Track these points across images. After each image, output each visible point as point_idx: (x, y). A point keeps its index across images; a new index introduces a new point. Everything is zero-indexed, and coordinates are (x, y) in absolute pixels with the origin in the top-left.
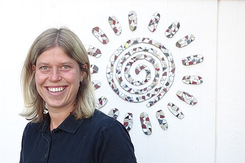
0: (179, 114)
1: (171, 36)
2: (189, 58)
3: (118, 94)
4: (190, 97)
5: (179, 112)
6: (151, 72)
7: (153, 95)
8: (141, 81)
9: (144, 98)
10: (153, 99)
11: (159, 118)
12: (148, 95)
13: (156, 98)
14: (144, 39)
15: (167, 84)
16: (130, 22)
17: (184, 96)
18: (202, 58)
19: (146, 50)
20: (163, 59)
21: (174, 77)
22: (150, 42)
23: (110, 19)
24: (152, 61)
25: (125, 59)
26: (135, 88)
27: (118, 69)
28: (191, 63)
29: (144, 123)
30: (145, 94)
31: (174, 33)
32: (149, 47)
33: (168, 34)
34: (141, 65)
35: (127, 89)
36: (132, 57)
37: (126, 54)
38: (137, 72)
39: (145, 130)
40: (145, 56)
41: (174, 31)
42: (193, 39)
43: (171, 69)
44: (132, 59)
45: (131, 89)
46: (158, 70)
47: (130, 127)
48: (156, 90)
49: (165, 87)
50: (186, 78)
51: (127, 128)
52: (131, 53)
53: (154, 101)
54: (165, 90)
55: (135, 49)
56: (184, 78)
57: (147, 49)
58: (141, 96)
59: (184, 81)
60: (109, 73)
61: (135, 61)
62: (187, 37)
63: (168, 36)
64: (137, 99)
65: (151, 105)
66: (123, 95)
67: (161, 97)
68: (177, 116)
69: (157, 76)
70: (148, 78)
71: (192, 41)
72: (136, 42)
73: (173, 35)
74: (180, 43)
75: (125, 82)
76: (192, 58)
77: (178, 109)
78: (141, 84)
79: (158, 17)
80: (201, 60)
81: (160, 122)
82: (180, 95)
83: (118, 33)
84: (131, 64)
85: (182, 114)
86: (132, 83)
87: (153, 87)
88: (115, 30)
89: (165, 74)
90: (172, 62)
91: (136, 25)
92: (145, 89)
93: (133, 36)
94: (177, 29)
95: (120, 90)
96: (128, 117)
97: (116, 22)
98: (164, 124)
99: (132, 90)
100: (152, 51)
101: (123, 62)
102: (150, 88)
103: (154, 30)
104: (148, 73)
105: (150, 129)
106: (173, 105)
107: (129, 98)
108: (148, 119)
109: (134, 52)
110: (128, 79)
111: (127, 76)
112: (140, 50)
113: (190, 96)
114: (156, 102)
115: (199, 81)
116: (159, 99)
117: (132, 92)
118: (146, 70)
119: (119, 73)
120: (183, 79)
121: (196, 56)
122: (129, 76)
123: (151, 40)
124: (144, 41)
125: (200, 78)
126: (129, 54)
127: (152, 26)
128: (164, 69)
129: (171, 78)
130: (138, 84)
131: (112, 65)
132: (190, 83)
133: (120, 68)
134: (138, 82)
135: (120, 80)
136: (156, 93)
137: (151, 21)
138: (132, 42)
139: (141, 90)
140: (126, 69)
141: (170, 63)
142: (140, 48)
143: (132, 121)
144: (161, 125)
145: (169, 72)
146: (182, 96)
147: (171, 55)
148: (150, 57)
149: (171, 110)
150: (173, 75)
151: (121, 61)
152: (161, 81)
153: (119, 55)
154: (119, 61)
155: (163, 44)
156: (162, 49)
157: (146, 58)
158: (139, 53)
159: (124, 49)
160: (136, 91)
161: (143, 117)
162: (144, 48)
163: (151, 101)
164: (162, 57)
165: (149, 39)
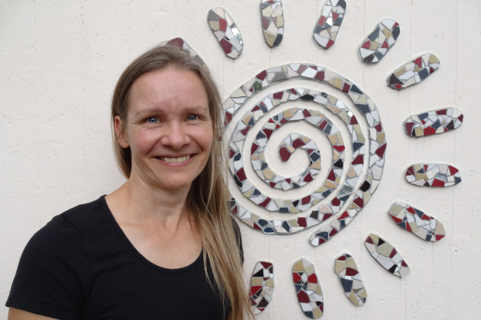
0: (395, 266)
1: (375, 59)
2: (423, 117)
3: (235, 212)
4: (427, 222)
5: (396, 260)
6: (321, 154)
7: (327, 216)
8: (295, 180)
9: (302, 222)
10: (326, 226)
11: (343, 274)
12: (315, 215)
13: (333, 222)
14: (303, 68)
15: (365, 187)
16: (265, 23)
17: (410, 219)
18: (461, 118)
19: (308, 98)
20: (354, 121)
21: (382, 167)
22: (320, 77)
23: (212, 16)
24: (324, 127)
25: (252, 123)
26: (280, 197)
27: (235, 148)
28: (430, 131)
30: (306, 212)
31: (382, 51)
32: (315, 89)
33: (366, 53)
34: (294, 138)
35: (259, 200)
36: (271, 115)
37: (256, 108)
38: (285, 155)
39: (307, 307)
40: (306, 113)
41: (385, 45)
42: (434, 66)
43: (375, 146)
44: (271, 121)
45: (268, 200)
46: (341, 149)
47: (267, 298)
48: (336, 202)
49: (360, 194)
50: (416, 170)
51: (258, 301)
52: (269, 106)
53: (329, 230)
54: (360, 202)
55: (278, 96)
56: (410, 171)
57: (311, 93)
58: (295, 217)
59: (411, 178)
61: (278, 127)
62: (418, 62)
63: (368, 60)
64: (285, 225)
65: (321, 242)
66: (248, 216)
67: (347, 220)
68: (392, 270)
69: (339, 164)
70: (313, 172)
71: (432, 71)
72: (281, 77)
73: (380, 56)
74: (401, 78)
75: (252, 181)
76: (433, 118)
77: (394, 253)
78: (296, 186)
79: (340, 10)
80: (457, 123)
81: (347, 286)
82: (400, 216)
83: (233, 54)
84: (268, 133)
85: (404, 264)
86: (272, 185)
87: (326, 194)
88: (226, 46)
89: (359, 160)
90: (379, 128)
91: (280, 31)
92: (306, 200)
93: (273, 61)
94: (391, 41)
95: (241, 202)
96: (260, 274)
97: (229, 23)
98: (356, 291)
99: (271, 203)
100: (323, 101)
101: (248, 129)
102: (319, 196)
103: (331, 43)
104: (314, 156)
105: (318, 303)
106: (381, 242)
107: (263, 222)
108: (313, 279)
109: (277, 101)
110: (260, 173)
111: (257, 165)
112: (293, 97)
113: (425, 217)
114: (334, 232)
115: (451, 179)
116: (343, 225)
117: (271, 206)
118: (309, 151)
119: (238, 157)
120: (408, 174)
121: (442, 112)
122: (264, 166)
123: (319, 69)
124: (303, 74)
125: (453, 170)
126: (261, 107)
127: (324, 33)
128: (356, 146)
129: (376, 170)
130: (287, 186)
132: (427, 185)
133: (240, 144)
134: (288, 181)
135: (240, 177)
136: (335, 209)
137: (323, 19)
138: (270, 76)
139: (296, 203)
140: (255, 148)
141: (374, 131)
142: (293, 91)
143: (272, 282)
144: (348, 294)
145: (370, 154)
146: (405, 218)
147: (376, 109)
148: (319, 114)
149: (375, 255)
150: (380, 163)
151: (243, 126)
152: (348, 177)
153: (236, 112)
154: (236, 128)
155: (353, 81)
156: (350, 93)
157: (308, 119)
158: (290, 106)
159: (249, 94)
160: (282, 205)
161: (301, 274)
162: (302, 92)
163: (323, 230)
164: (350, 114)
165: (315, 68)
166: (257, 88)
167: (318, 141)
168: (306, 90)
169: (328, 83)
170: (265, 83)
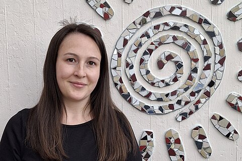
0: (230, 133)
1: (219, 2)
3: (130, 101)
5: (231, 129)
6: (184, 64)
7: (187, 103)
8: (167, 81)
9: (171, 107)
10: (186, 109)
11: (197, 139)
12: (179, 102)
13: (191, 107)
14: (173, 9)
15: (211, 84)
17: (240, 104)
19: (176, 28)
20: (205, 42)
21: (223, 71)
22: (184, 14)
24: (186, 47)
25: (140, 45)
26: (157, 92)
27: (130, 62)
29: (173, 147)
30: (174, 100)
34: (167, 54)
35: (144, 93)
36: (153, 39)
37: (143, 36)
38: (160, 65)
39: (174, 158)
40: (175, 38)
43: (218, 58)
44: (152, 44)
45: (150, 94)
46: (196, 60)
47: (149, 152)
48: (193, 94)
49: (208, 89)
51: (144, 154)
52: (151, 34)
53: (188, 111)
54: (208, 94)
55: (157, 27)
56: (241, 74)
57: (177, 25)
58: (167, 104)
59: (241, 78)
60: (115, 68)
61: (156, 47)
63: (215, 2)
64: (161, 109)
65: (183, 119)
66: (138, 103)
67: (200, 105)
68: (228, 136)
69: (195, 70)
70: (178, 75)
72: (158, 15)
74: (236, 14)
75: (140, 82)
77: (229, 125)
78: (167, 85)
81: (199, 146)
82: (234, 102)
83: (129, 0)
84: (151, 51)
85: (235, 132)
86: (153, 84)
87: (186, 89)
89: (208, 68)
90: (221, 46)
92: (174, 93)
93: (154, 5)
95: (133, 95)
96: (145, 138)
98: (205, 149)
99: (152, 95)
100: (185, 30)
101: (137, 49)
102: (182, 90)
104: (179, 66)
105: (181, 156)
106: (221, 118)
107: (147, 107)
108: (178, 141)
109: (156, 31)
110: (145, 77)
111: (144, 72)
112: (167, 28)
114: (191, 113)
116: (197, 108)
117: (152, 97)
118: (176, 62)
119: (132, 67)
120: (239, 75)
122: (148, 72)
123: (183, 9)
124: (173, 13)
126: (147, 35)
128: (206, 58)
129: (219, 74)
130: (162, 85)
131: (119, 55)
133: (133, 59)
134: (163, 81)
135: (133, 79)
136: (192, 98)
138: (152, 15)
139: (167, 95)
140: (142, 61)
141: (217, 49)
142: (166, 24)
143: (153, 144)
144: (200, 151)
145: (215, 63)
146: (237, 103)
147: (219, 34)
148: (183, 39)
149: (217, 127)
150: (222, 69)
151: (134, 48)
152: (200, 79)
153: (130, 38)
154: (130, 49)
155: (205, 16)
156: (203, 24)
157: (176, 42)
158: (165, 34)
159: (139, 26)
160: (159, 97)
161: (171, 138)
162: (172, 25)
163: (184, 111)
164: (203, 38)
165: (180, 8)
166: (143, 22)
167: (181, 56)
168: (175, 23)
169: (188, 18)
170: (148, 19)
